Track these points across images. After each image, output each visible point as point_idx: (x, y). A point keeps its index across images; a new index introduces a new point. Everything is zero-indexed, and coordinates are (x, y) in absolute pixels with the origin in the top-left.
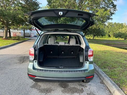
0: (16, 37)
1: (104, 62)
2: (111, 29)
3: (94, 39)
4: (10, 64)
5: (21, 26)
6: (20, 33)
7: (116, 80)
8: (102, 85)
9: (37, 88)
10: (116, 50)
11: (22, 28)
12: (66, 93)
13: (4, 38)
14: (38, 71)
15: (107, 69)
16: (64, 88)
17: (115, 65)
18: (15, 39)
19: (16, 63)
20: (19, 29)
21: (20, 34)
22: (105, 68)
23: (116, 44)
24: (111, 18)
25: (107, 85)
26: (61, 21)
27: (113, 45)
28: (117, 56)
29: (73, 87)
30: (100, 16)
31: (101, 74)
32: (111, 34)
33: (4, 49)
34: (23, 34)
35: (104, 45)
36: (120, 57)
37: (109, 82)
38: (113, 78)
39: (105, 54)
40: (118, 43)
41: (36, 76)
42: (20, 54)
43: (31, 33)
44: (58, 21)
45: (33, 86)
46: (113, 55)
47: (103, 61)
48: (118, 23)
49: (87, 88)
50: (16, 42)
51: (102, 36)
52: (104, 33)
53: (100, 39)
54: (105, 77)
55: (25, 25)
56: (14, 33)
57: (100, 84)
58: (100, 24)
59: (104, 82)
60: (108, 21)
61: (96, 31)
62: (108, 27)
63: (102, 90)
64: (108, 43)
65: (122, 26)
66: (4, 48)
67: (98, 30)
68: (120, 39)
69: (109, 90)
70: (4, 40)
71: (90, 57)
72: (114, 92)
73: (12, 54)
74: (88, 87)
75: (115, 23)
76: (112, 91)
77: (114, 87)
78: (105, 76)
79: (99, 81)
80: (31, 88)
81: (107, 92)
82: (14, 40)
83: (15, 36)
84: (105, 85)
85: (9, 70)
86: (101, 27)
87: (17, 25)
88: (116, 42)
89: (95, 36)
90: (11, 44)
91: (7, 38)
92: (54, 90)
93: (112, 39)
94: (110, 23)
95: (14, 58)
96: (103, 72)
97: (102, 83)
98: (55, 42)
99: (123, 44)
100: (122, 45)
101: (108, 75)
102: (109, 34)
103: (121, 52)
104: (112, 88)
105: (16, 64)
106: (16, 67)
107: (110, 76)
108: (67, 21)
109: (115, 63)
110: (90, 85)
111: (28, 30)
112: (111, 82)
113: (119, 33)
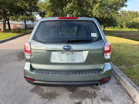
0: (16, 30)
1: (119, 58)
2: (124, 19)
3: (105, 30)
4: (7, 62)
5: (21, 17)
6: (20, 24)
7: (137, 80)
8: (119, 86)
9: (38, 93)
10: (130, 42)
11: (22, 19)
12: (74, 99)
13: (2, 30)
14: (38, 73)
15: (123, 67)
16: (72, 91)
17: (132, 61)
18: (15, 32)
19: (15, 60)
20: (19, 19)
21: (21, 26)
22: (120, 64)
23: (129, 36)
24: (125, 4)
25: (125, 87)
26: (67, 8)
27: (127, 36)
28: (133, 50)
29: (83, 89)
30: (114, 2)
31: (117, 72)
32: (124, 24)
33: (2, 44)
34: (24, 26)
35: (116, 37)
36: (136, 51)
37: (128, 83)
38: (132, 77)
39: (118, 47)
40: (132, 34)
41: (35, 80)
42: (20, 49)
43: (33, 25)
44: (64, 9)
45: (33, 89)
46: (129, 49)
47: (118, 56)
48: (133, 11)
49: (100, 91)
50: (16, 36)
51: (114, 26)
52: (116, 23)
53: (111, 30)
54: (122, 77)
55: (26, 15)
56: (14, 24)
57: (116, 85)
58: (113, 12)
59: (121, 83)
60: (122, 8)
61: (107, 21)
62: (120, 16)
63: (119, 93)
64: (120, 35)
65: (137, 14)
66: (2, 42)
67: (110, 19)
68: (134, 30)
69: (128, 93)
70: (2, 33)
71: (107, 54)
72: (135, 96)
73: (11, 49)
74: (102, 89)
75: (129, 12)
76: (132, 95)
77: (135, 90)
78: (122, 75)
79: (115, 81)
80: (31, 93)
81: (126, 96)
82: (13, 32)
83: (15, 28)
84: (123, 86)
85: (5, 69)
86: (114, 16)
87: (17, 16)
88: (129, 33)
89: (105, 26)
90: (10, 38)
91: (5, 31)
92: (59, 95)
93: (124, 30)
94: (123, 11)
95: (12, 54)
96: (119, 70)
97: (118, 83)
98: (60, 34)
99: (137, 36)
100: (135, 36)
101: (126, 74)
102: (122, 24)
103: (137, 45)
104: (132, 92)
105: (14, 62)
106: (14, 65)
107: (128, 75)
108: (74, 8)
109: (132, 59)
110: (104, 87)
111: (30, 21)
112: (130, 83)
113: (134, 22)
